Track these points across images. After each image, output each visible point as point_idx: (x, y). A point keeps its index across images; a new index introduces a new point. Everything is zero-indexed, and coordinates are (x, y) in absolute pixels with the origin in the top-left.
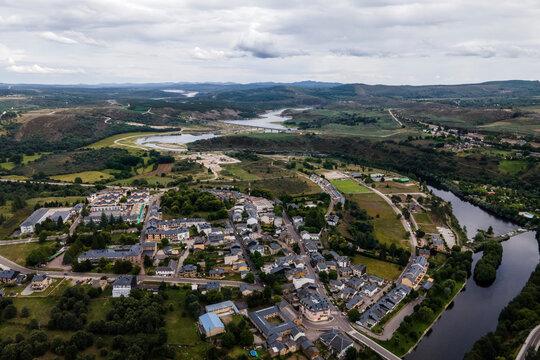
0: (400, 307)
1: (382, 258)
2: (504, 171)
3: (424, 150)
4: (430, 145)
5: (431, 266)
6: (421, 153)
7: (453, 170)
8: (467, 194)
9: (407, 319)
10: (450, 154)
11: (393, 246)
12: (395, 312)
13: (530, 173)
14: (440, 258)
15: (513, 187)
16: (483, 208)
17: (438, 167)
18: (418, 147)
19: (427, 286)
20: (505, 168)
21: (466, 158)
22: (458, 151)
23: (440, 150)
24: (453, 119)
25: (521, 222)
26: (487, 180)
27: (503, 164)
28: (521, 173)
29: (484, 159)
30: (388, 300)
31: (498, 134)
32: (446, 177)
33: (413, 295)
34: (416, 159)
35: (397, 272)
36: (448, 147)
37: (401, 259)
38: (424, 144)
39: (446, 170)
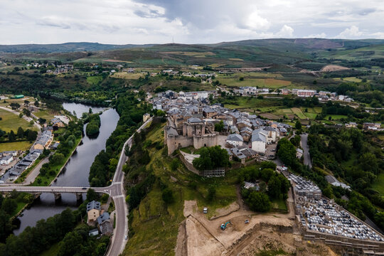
0: (37, 163)
1: (11, 141)
2: (90, 83)
3: (30, 76)
4: (36, 72)
5: (56, 136)
6: (28, 79)
7: (58, 87)
8: (71, 97)
9: (45, 166)
10: (52, 76)
12: (33, 167)
13: (105, 82)
14: (61, 131)
15: (97, 90)
16: (83, 103)
17: (46, 86)
18: (25, 75)
19: (55, 146)
20: (91, 80)
21: (65, 77)
22: (58, 73)
23: (44, 74)
25: (106, 106)
26: (82, 89)
27: (89, 78)
28: (100, 82)
29: (76, 76)
30: (25, 161)
32: (54, 91)
33: (46, 153)
34: (26, 82)
35: (29, 145)
36: (50, 72)
37: (31, 136)
38: (31, 72)
39: (52, 87)
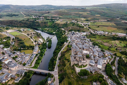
0: (34, 59)
1: (28, 49)
2: (49, 25)
3: (32, 22)
4: (33, 20)
5: (39, 48)
6: (32, 23)
7: (39, 26)
8: (43, 30)
9: (37, 61)
10: (38, 22)
11: (30, 46)
12: (34, 60)
13: (53, 24)
14: (41, 45)
15: (51, 28)
16: (47, 33)
17: (36, 25)
18: (31, 21)
19: (39, 52)
20: (49, 24)
21: (41, 23)
23: (36, 21)
24: (37, 14)
25: (53, 34)
26: (46, 27)
27: (48, 23)
28: (52, 25)
29: (45, 22)
30: (32, 58)
31: (46, 17)
32: (38, 27)
33: (37, 55)
34: (31, 24)
35: (32, 51)
36: (37, 21)
37: (32, 48)
38: (32, 20)
39: (38, 26)
